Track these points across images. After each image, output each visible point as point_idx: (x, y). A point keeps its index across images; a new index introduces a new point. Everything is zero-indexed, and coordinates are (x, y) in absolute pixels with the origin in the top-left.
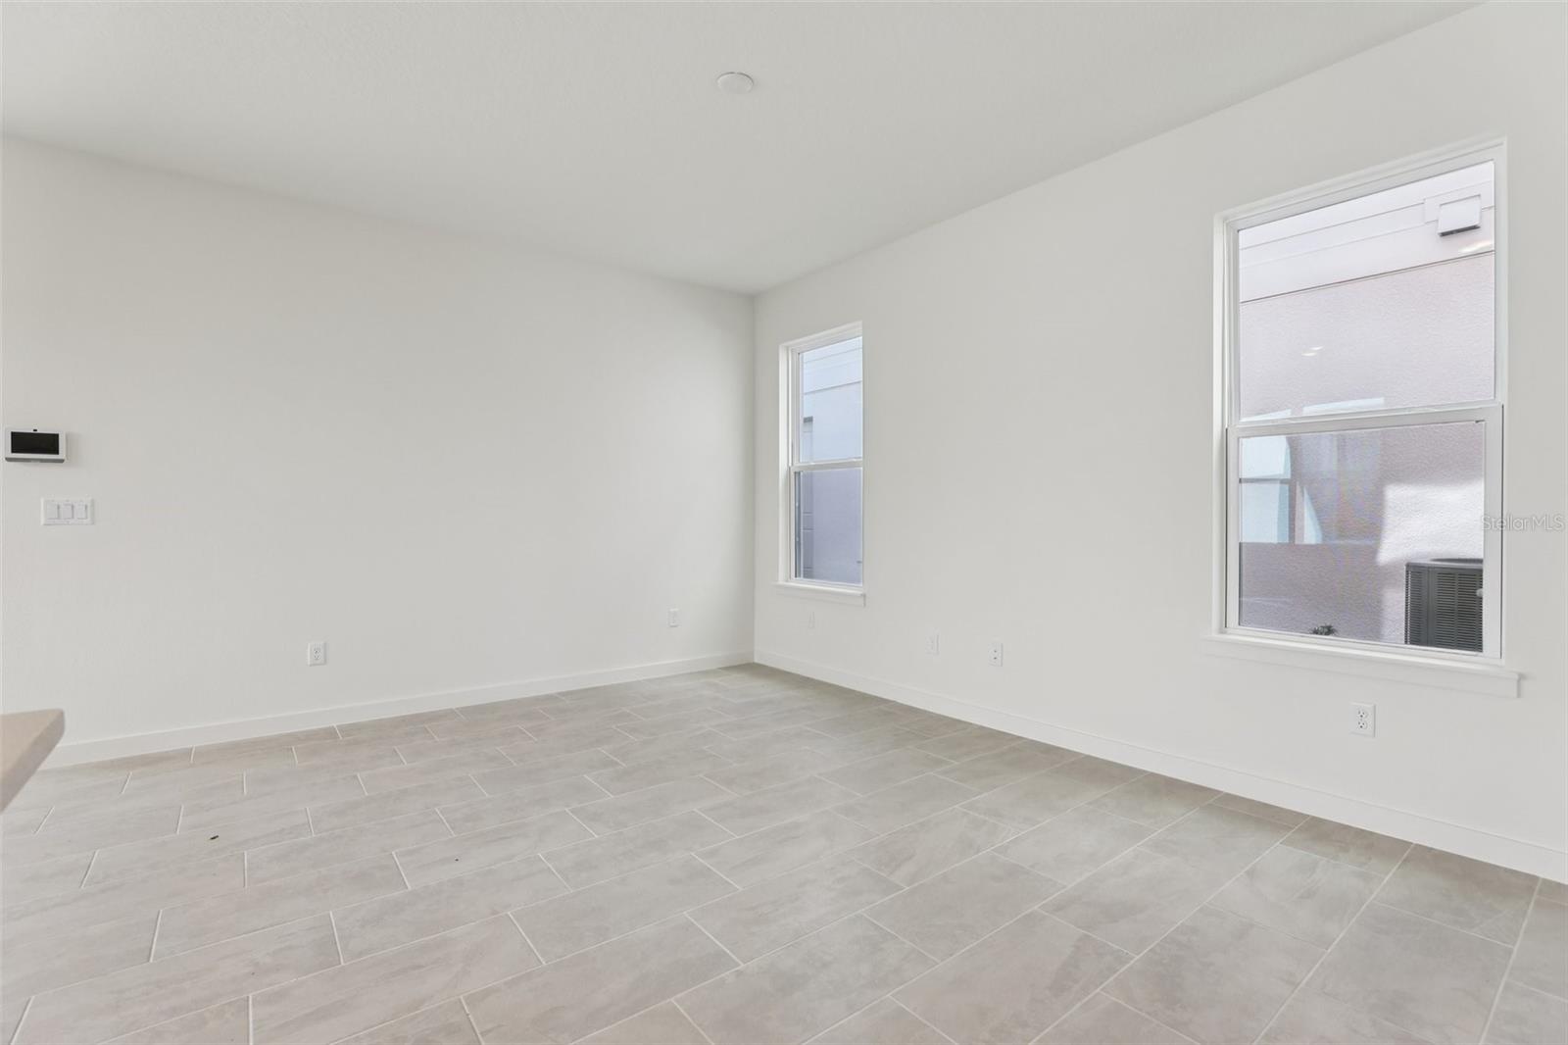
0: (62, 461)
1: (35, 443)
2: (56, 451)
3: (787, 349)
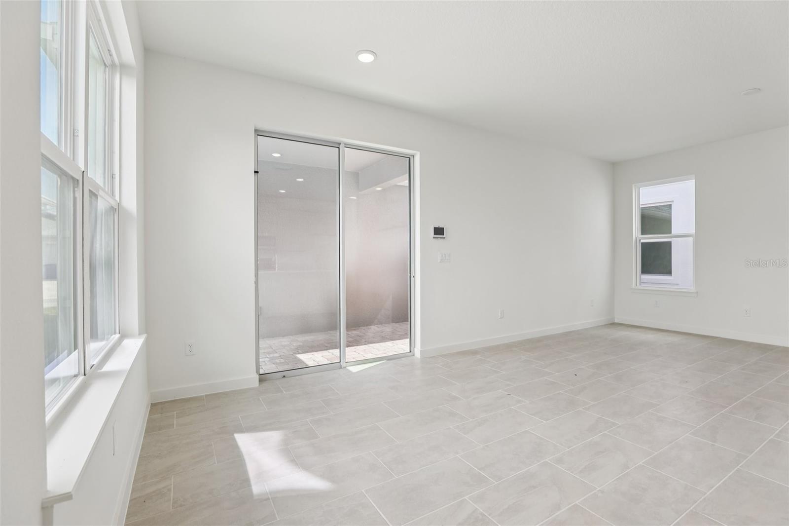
0: (444, 238)
1: (439, 231)
2: (443, 235)
3: (635, 186)
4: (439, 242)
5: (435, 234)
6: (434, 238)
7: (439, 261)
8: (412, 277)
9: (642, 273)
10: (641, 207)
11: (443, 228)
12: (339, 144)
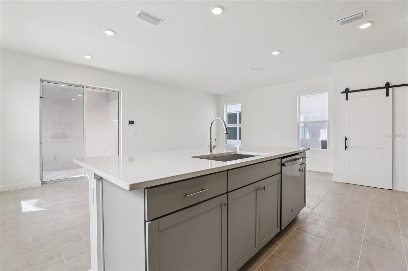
0: (134, 125)
1: (131, 122)
2: (133, 124)
3: (225, 105)
4: (131, 126)
5: (129, 123)
6: (129, 125)
7: (131, 134)
8: (119, 141)
9: (228, 139)
10: (227, 113)
11: (133, 121)
12: (84, 86)
